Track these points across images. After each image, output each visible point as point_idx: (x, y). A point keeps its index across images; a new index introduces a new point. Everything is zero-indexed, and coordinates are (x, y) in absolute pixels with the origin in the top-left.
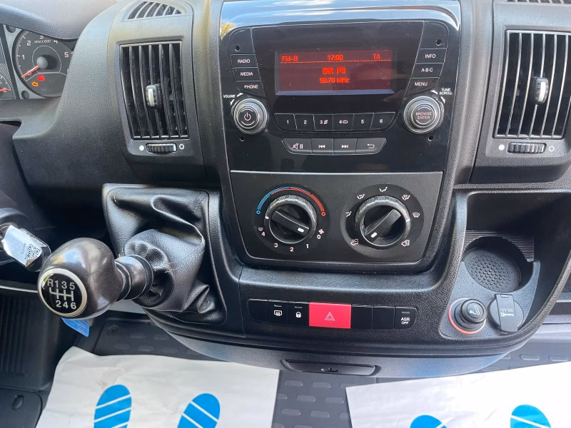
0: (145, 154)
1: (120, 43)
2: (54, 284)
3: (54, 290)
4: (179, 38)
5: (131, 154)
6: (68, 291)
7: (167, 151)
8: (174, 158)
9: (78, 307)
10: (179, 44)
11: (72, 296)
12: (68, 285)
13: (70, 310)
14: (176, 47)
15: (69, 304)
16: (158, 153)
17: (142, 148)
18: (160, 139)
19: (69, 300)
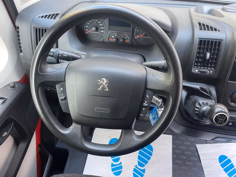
0: (197, 73)
1: (199, 38)
2: (220, 117)
3: (219, 118)
4: (222, 40)
5: (192, 72)
6: (223, 119)
7: (205, 72)
8: (208, 75)
9: (224, 123)
10: (221, 42)
11: (224, 120)
12: (224, 117)
13: (221, 123)
14: (219, 42)
15: (222, 122)
16: (201, 73)
17: (197, 71)
18: (201, 68)
19: (222, 121)
